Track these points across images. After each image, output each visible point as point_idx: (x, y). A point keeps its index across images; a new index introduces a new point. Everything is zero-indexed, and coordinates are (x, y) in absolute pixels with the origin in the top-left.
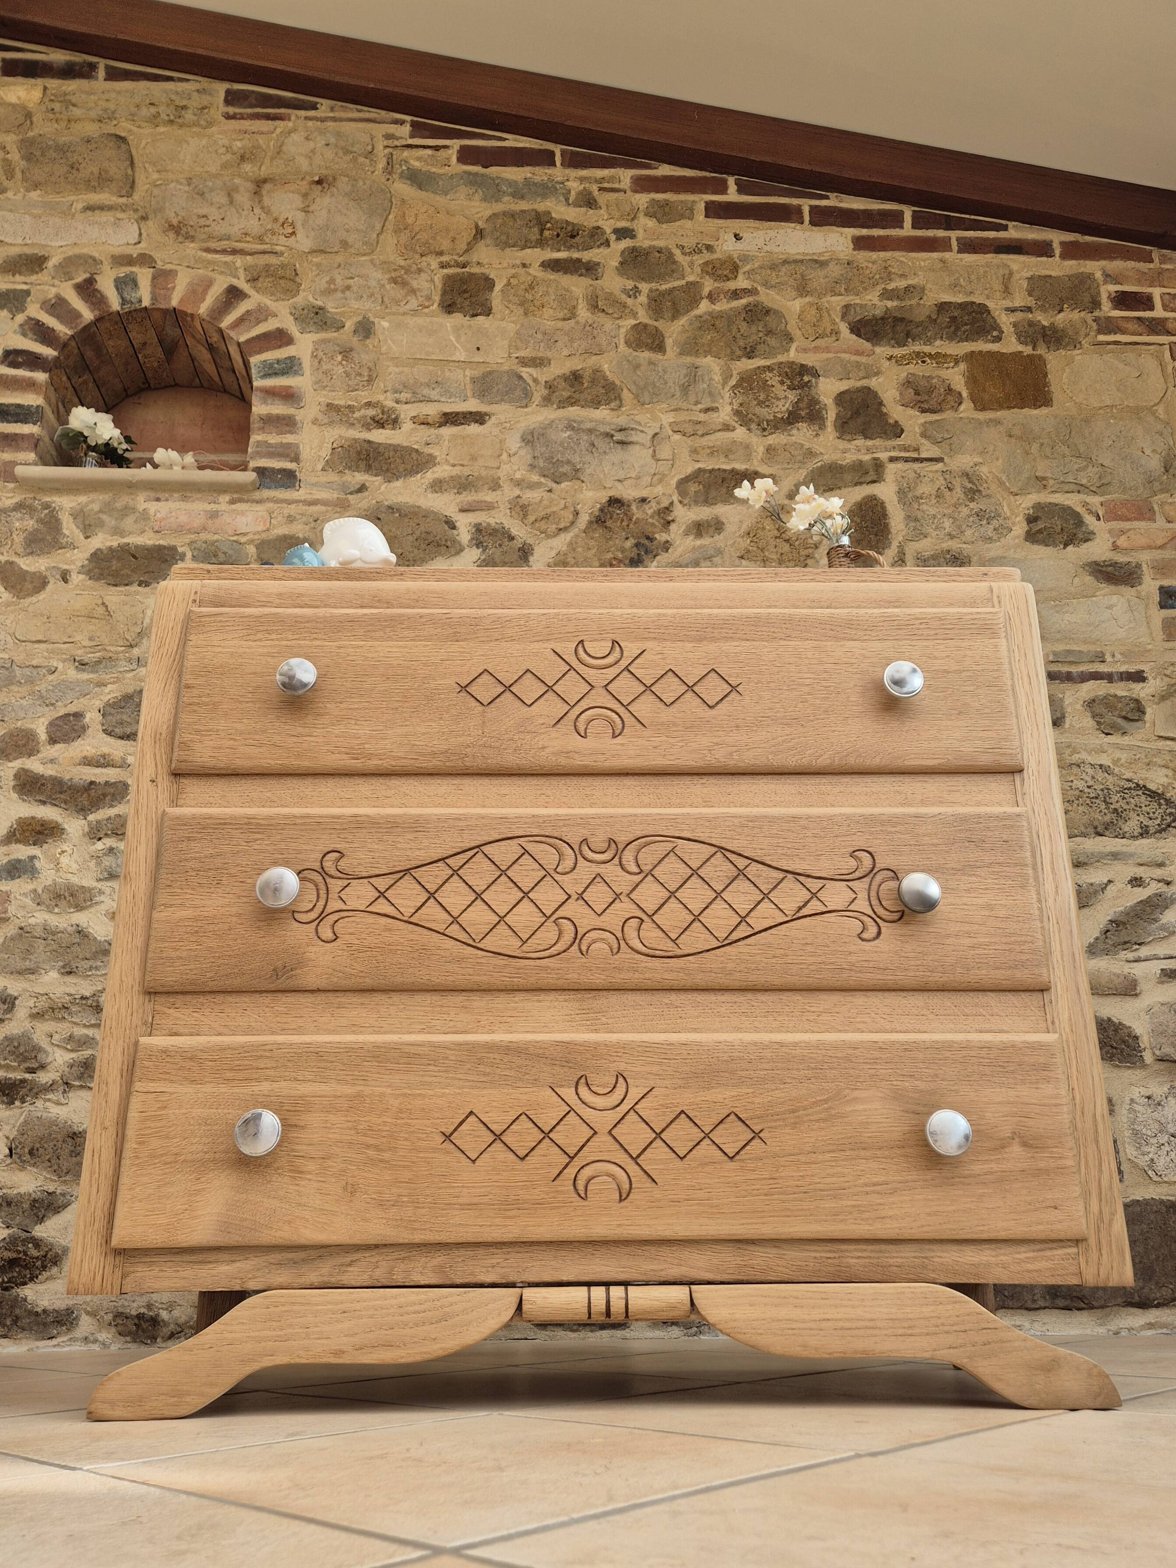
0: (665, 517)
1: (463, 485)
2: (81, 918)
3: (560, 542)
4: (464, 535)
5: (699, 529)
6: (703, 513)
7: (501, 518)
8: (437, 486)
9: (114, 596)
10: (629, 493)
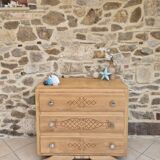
0: (100, 13)
1: (65, 7)
2: (15, 84)
3: (82, 18)
4: (66, 18)
5: (106, 15)
6: (108, 12)
7: (72, 14)
8: (61, 7)
9: (10, 31)
10: (94, 8)
